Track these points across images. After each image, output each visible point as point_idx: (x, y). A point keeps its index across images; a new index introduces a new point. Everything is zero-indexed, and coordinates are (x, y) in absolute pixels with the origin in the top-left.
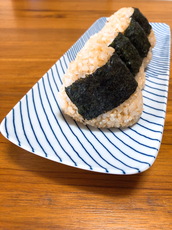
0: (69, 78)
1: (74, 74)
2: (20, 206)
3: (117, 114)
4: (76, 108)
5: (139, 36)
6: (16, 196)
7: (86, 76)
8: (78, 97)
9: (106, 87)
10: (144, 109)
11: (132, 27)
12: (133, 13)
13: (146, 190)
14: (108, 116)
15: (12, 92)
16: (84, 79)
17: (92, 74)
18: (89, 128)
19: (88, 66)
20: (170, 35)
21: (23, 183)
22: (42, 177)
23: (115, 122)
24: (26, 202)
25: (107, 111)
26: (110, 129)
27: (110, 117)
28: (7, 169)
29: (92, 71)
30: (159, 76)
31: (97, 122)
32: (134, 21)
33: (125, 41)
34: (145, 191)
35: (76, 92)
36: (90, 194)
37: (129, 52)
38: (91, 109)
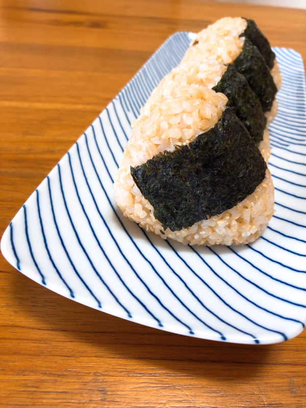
0: (141, 150)
1: (151, 144)
2: (43, 405)
3: (230, 221)
4: (151, 207)
5: (259, 73)
6: (35, 385)
7: (177, 148)
8: (156, 187)
9: (214, 170)
10: (275, 211)
11: (247, 54)
12: (244, 28)
13: (285, 366)
14: (213, 225)
15: (14, 167)
16: (172, 154)
17: (188, 145)
18: (171, 244)
19: (181, 129)
20: (303, 70)
21: (46, 356)
22: (84, 344)
23: (225, 236)
24: (55, 396)
25: (212, 215)
26: (212, 248)
27: (217, 225)
28: (12, 326)
29: (189, 140)
30: (292, 147)
31: (189, 235)
32: (250, 44)
33: (240, 82)
34: (283, 369)
35: (153, 179)
36: (180, 376)
37: (248, 102)
38: (181, 210)
